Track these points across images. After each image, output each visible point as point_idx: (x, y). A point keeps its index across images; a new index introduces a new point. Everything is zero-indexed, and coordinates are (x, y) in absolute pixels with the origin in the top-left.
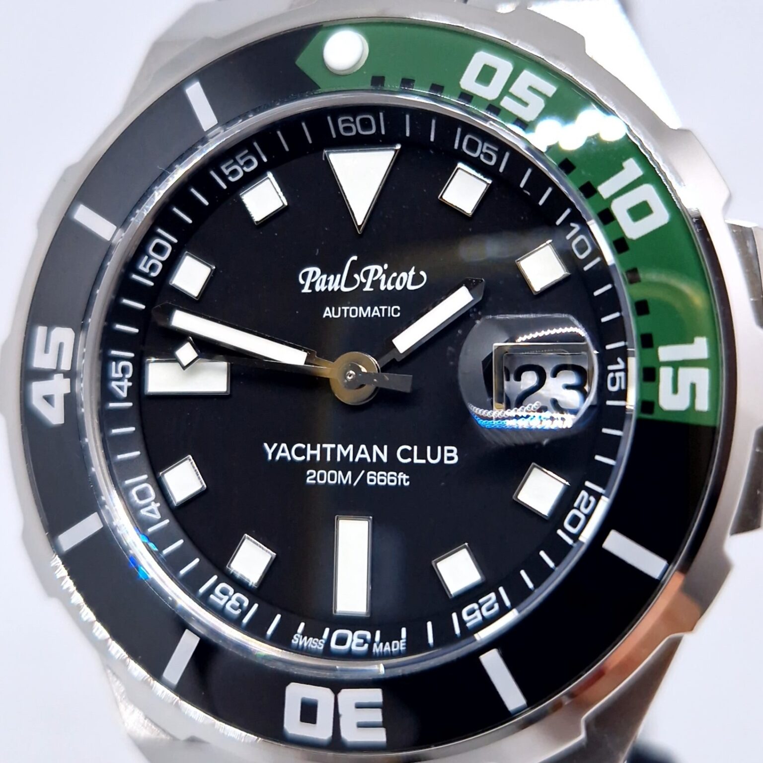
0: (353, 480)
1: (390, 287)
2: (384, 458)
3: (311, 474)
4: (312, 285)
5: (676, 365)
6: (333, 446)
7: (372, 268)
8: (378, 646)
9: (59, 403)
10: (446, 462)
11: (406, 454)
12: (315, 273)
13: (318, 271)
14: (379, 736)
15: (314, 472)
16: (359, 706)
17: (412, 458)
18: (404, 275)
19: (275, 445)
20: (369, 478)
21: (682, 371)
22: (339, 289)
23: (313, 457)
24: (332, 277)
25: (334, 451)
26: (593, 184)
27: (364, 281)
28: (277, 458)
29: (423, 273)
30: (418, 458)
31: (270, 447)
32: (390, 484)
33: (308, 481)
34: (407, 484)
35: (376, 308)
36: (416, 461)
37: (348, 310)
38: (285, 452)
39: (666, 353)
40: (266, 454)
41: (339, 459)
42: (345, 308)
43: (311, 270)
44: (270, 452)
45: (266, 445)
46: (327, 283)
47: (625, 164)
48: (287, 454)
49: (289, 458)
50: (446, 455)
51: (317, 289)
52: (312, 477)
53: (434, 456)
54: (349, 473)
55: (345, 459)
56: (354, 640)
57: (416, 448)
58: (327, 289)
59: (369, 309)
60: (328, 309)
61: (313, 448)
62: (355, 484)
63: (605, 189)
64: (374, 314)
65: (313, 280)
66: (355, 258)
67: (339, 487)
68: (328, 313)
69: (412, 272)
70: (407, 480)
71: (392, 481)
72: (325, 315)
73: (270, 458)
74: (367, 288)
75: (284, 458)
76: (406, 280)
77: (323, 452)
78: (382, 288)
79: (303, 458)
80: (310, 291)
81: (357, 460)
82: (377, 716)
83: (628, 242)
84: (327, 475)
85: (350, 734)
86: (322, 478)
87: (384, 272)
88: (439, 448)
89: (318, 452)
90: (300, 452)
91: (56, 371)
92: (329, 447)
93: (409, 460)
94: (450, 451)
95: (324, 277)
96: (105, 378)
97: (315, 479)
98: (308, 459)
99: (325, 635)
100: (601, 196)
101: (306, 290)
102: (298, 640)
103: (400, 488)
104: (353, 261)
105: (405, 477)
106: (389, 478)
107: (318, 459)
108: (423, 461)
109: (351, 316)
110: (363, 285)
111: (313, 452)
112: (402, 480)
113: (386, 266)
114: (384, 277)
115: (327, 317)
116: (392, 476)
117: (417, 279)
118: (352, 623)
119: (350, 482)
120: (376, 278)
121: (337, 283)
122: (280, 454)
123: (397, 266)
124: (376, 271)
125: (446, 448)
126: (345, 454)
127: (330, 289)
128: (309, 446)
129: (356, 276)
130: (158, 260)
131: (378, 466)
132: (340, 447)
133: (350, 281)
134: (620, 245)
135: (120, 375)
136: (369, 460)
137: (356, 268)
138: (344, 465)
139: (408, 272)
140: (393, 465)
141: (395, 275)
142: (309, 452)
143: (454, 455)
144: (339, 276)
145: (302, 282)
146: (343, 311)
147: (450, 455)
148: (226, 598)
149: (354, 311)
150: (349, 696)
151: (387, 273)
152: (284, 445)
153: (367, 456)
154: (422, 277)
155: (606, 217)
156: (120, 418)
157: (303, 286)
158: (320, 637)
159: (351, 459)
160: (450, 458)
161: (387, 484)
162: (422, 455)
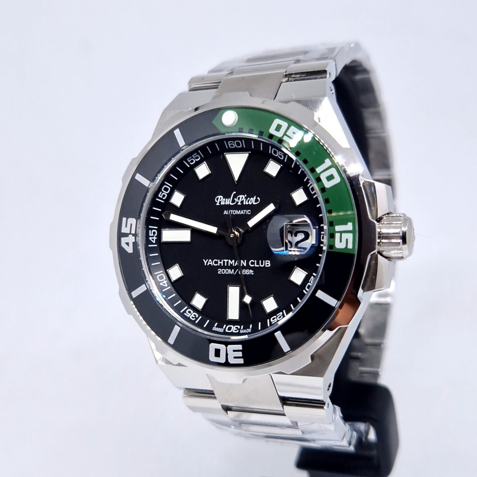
0: (234, 272)
1: (247, 203)
2: (245, 265)
3: (220, 270)
4: (220, 202)
5: (341, 232)
6: (227, 260)
7: (241, 196)
8: (242, 330)
9: (131, 245)
10: (266, 266)
11: (252, 263)
12: (221, 198)
13: (222, 197)
14: (241, 361)
16: (234, 351)
18: (252, 199)
19: (207, 260)
21: (343, 234)
22: (229, 204)
24: (227, 199)
25: (228, 262)
26: (314, 168)
27: (238, 201)
28: (208, 265)
29: (258, 198)
31: (206, 260)
33: (219, 273)
34: (253, 274)
35: (242, 211)
36: (256, 266)
38: (211, 262)
39: (339, 228)
41: (229, 265)
42: (232, 211)
43: (219, 197)
44: (205, 262)
45: (204, 260)
46: (225, 201)
47: (326, 161)
49: (212, 265)
50: (266, 264)
51: (222, 204)
53: (262, 264)
54: (233, 270)
55: (231, 265)
56: (234, 329)
57: (256, 261)
58: (225, 204)
59: (240, 211)
60: (225, 211)
61: (221, 261)
62: (235, 274)
63: (318, 170)
64: (241, 213)
65: (221, 200)
66: (235, 193)
67: (230, 275)
68: (226, 212)
69: (255, 198)
70: (253, 272)
71: (248, 273)
72: (224, 213)
73: (205, 264)
74: (239, 204)
75: (210, 265)
76: (253, 201)
77: (224, 262)
78: (244, 203)
79: (217, 265)
80: (219, 205)
81: (235, 265)
82: (240, 354)
83: (325, 188)
84: (225, 271)
86: (223, 272)
87: (245, 198)
88: (264, 261)
89: (222, 263)
90: (216, 262)
91: (130, 234)
93: (253, 265)
94: (268, 262)
95: (224, 199)
96: (147, 236)
97: (221, 272)
98: (219, 265)
99: (224, 327)
100: (317, 172)
101: (218, 204)
102: (215, 329)
103: (250, 275)
104: (234, 194)
107: (222, 265)
108: (258, 266)
110: (238, 202)
111: (220, 263)
112: (251, 272)
113: (246, 196)
114: (245, 200)
116: (248, 271)
117: (256, 201)
118: (233, 322)
120: (242, 200)
121: (228, 202)
122: (209, 263)
123: (249, 196)
124: (242, 198)
125: (266, 261)
126: (231, 263)
127: (226, 204)
128: (219, 260)
129: (235, 199)
130: (165, 193)
131: (243, 268)
132: (230, 261)
133: (233, 201)
134: (323, 190)
135: (152, 235)
136: (240, 265)
137: (235, 196)
138: (231, 267)
139: (253, 197)
140: (248, 267)
141: (249, 199)
142: (219, 263)
144: (229, 199)
145: (216, 201)
148: (190, 314)
149: (234, 212)
150: (231, 347)
151: (246, 198)
152: (210, 260)
154: (258, 200)
155: (318, 180)
156: (153, 250)
157: (217, 203)
158: (222, 328)
159: (233, 265)
160: (268, 265)
161: (246, 274)
162: (258, 264)
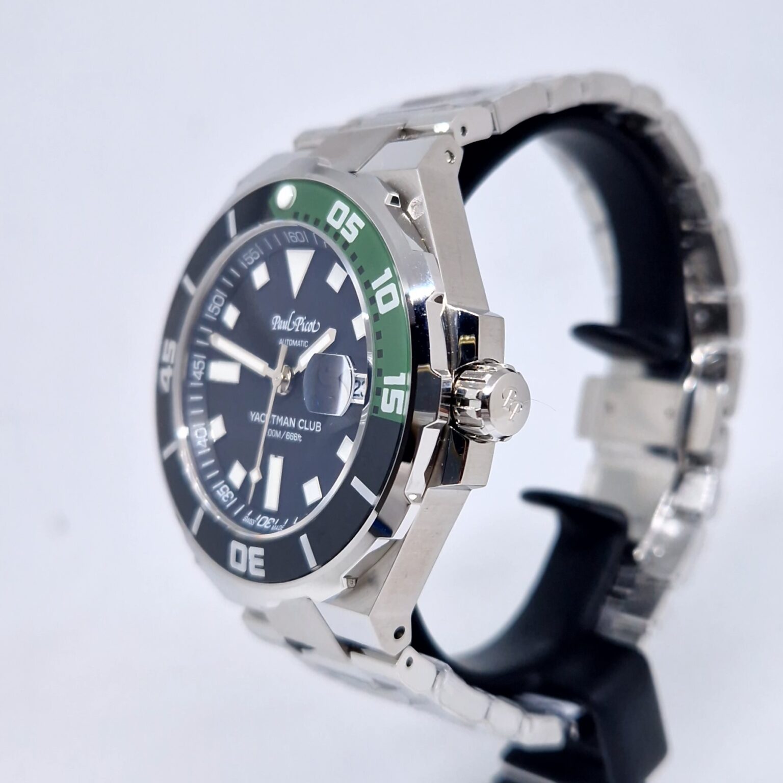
0: (281, 436)
1: (306, 330)
2: (294, 425)
4: (277, 326)
5: (390, 387)
6: (276, 416)
7: (300, 318)
8: (275, 526)
9: (168, 380)
10: (316, 430)
11: (302, 424)
12: (278, 319)
13: (280, 317)
16: (256, 557)
18: (311, 323)
19: (255, 413)
20: (287, 435)
21: (393, 391)
22: (286, 329)
24: (285, 322)
25: (276, 418)
26: (370, 281)
27: (296, 325)
28: (255, 420)
29: (319, 323)
31: (253, 413)
34: (301, 441)
35: (299, 341)
36: (305, 428)
38: (258, 417)
39: (388, 380)
40: (251, 418)
41: (277, 424)
42: (288, 340)
43: (277, 317)
44: (252, 416)
45: (251, 412)
46: (282, 325)
47: (386, 271)
48: (259, 419)
49: (259, 421)
50: (317, 426)
51: (279, 328)
53: (312, 427)
54: (280, 432)
55: (279, 424)
56: (267, 521)
57: (306, 421)
58: (282, 329)
59: (296, 341)
60: (281, 340)
62: (282, 438)
63: (375, 285)
64: (298, 344)
65: (277, 323)
66: (294, 312)
67: (276, 439)
68: (281, 342)
69: (315, 323)
70: (301, 439)
71: (296, 438)
73: (252, 420)
75: (257, 420)
76: (312, 327)
78: (303, 330)
80: (276, 329)
81: (284, 425)
82: (261, 562)
83: (380, 315)
84: (272, 432)
85: (252, 571)
86: (270, 433)
88: (315, 422)
91: (170, 363)
93: (303, 428)
94: (319, 425)
95: (282, 321)
96: (189, 369)
99: (257, 519)
100: (372, 288)
101: (274, 328)
102: (246, 520)
103: (297, 443)
104: (293, 314)
105: (300, 437)
106: (295, 436)
108: (308, 429)
109: (289, 344)
110: (296, 327)
113: (305, 318)
114: (304, 324)
117: (316, 327)
118: (269, 514)
120: (301, 324)
121: (286, 326)
122: (256, 418)
123: (309, 319)
124: (301, 320)
125: (317, 423)
126: (280, 421)
129: (293, 322)
130: (218, 306)
131: (291, 430)
132: (278, 417)
133: (291, 326)
135: (198, 368)
136: (288, 425)
137: (294, 317)
138: (279, 427)
139: (313, 322)
140: (295, 430)
141: (308, 323)
143: (320, 427)
144: (287, 322)
145: (273, 323)
148: (224, 493)
149: (291, 342)
151: (305, 321)
152: (258, 414)
153: (287, 423)
154: (318, 326)
155: (372, 301)
156: (195, 391)
157: (273, 326)
158: (255, 519)
159: (281, 424)
160: (318, 429)
161: (293, 440)
162: (307, 426)
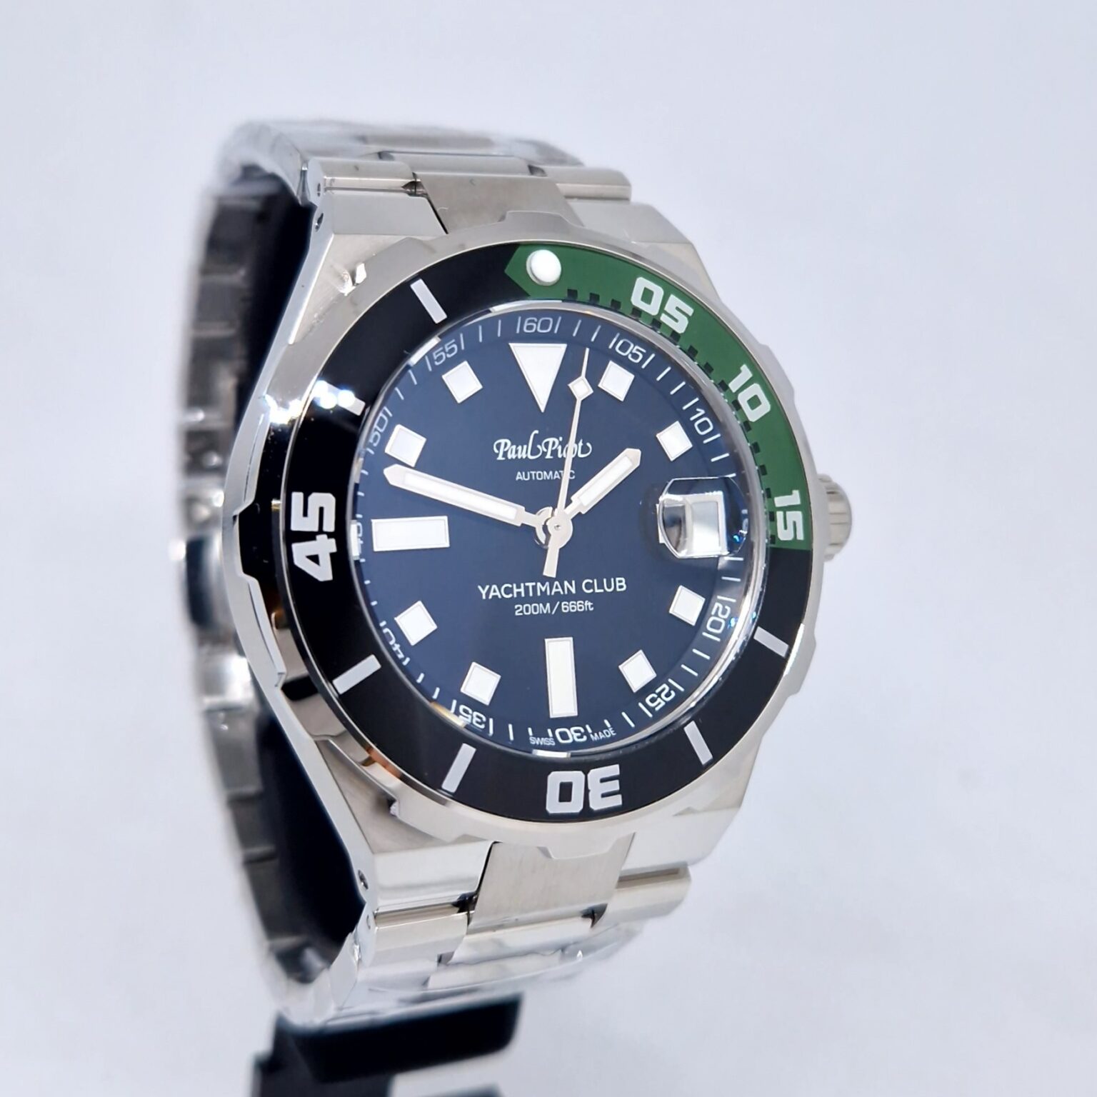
0: (552, 610)
2: (573, 590)
3: (519, 608)
4: (505, 454)
5: (785, 509)
6: (534, 584)
7: (551, 440)
8: (593, 735)
9: (326, 562)
10: (618, 590)
11: (589, 586)
12: (506, 445)
13: (509, 442)
14: (617, 801)
15: (521, 606)
16: (603, 781)
17: (594, 590)
19: (487, 587)
20: (563, 607)
21: (788, 513)
22: (527, 457)
23: (519, 593)
24: (520, 448)
25: (534, 588)
26: (726, 382)
27: (545, 450)
28: (490, 597)
29: (589, 445)
30: (598, 588)
31: (484, 588)
32: (572, 611)
33: (517, 614)
34: (592, 609)
36: (597, 591)
37: (535, 475)
38: (495, 592)
39: (780, 501)
40: (481, 594)
41: (539, 594)
43: (503, 441)
44: (484, 592)
45: (480, 587)
46: (517, 452)
47: (742, 368)
48: (498, 593)
49: (500, 597)
50: (618, 584)
51: (510, 457)
52: (519, 610)
53: (609, 587)
54: (548, 605)
55: (544, 593)
56: (573, 734)
57: (595, 581)
58: (517, 458)
61: (518, 587)
62: (553, 613)
63: (734, 385)
64: (555, 477)
65: (506, 450)
66: (536, 432)
67: (542, 615)
69: (581, 443)
70: (592, 606)
71: (581, 608)
73: (484, 597)
74: (548, 456)
75: (495, 597)
76: (577, 450)
77: (526, 589)
78: (560, 456)
79: (510, 596)
80: (504, 459)
81: (553, 593)
82: (615, 785)
83: (750, 423)
84: (531, 608)
85: (597, 804)
86: (527, 611)
87: (560, 443)
88: (612, 580)
89: (522, 590)
90: (508, 591)
91: (321, 531)
92: (530, 585)
93: (591, 591)
94: (620, 582)
95: (514, 447)
97: (522, 612)
98: (515, 596)
99: (550, 734)
100: (731, 391)
101: (500, 458)
102: (535, 740)
103: (587, 612)
104: (535, 435)
105: (590, 604)
106: (579, 606)
107: (523, 595)
108: (602, 591)
109: (538, 478)
110: (544, 454)
111: (519, 590)
112: (588, 606)
113: (561, 439)
114: (560, 448)
115: (520, 480)
116: (580, 604)
117: (585, 449)
118: (567, 722)
119: (549, 612)
120: (554, 448)
121: (524, 453)
122: (492, 594)
124: (554, 443)
125: (618, 579)
126: (543, 589)
127: (519, 457)
128: (515, 585)
129: (539, 446)
130: (379, 431)
131: (569, 597)
132: (539, 584)
133: (535, 451)
134: (747, 425)
136: (562, 593)
137: (538, 440)
138: (544, 598)
139: (577, 443)
140: (580, 596)
142: (516, 590)
143: (623, 584)
144: (525, 447)
145: (496, 451)
146: (531, 475)
147: (621, 584)
149: (540, 475)
150: (596, 774)
151: (563, 444)
152: (494, 587)
153: (560, 590)
154: (588, 448)
155: (736, 405)
157: (498, 455)
158: (548, 737)
159: (548, 594)
160: (621, 587)
161: (577, 611)
162: (601, 586)
